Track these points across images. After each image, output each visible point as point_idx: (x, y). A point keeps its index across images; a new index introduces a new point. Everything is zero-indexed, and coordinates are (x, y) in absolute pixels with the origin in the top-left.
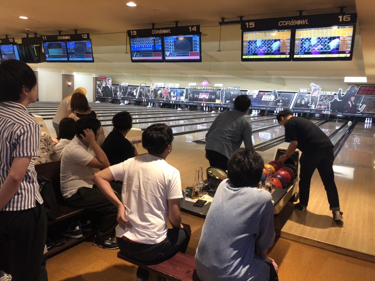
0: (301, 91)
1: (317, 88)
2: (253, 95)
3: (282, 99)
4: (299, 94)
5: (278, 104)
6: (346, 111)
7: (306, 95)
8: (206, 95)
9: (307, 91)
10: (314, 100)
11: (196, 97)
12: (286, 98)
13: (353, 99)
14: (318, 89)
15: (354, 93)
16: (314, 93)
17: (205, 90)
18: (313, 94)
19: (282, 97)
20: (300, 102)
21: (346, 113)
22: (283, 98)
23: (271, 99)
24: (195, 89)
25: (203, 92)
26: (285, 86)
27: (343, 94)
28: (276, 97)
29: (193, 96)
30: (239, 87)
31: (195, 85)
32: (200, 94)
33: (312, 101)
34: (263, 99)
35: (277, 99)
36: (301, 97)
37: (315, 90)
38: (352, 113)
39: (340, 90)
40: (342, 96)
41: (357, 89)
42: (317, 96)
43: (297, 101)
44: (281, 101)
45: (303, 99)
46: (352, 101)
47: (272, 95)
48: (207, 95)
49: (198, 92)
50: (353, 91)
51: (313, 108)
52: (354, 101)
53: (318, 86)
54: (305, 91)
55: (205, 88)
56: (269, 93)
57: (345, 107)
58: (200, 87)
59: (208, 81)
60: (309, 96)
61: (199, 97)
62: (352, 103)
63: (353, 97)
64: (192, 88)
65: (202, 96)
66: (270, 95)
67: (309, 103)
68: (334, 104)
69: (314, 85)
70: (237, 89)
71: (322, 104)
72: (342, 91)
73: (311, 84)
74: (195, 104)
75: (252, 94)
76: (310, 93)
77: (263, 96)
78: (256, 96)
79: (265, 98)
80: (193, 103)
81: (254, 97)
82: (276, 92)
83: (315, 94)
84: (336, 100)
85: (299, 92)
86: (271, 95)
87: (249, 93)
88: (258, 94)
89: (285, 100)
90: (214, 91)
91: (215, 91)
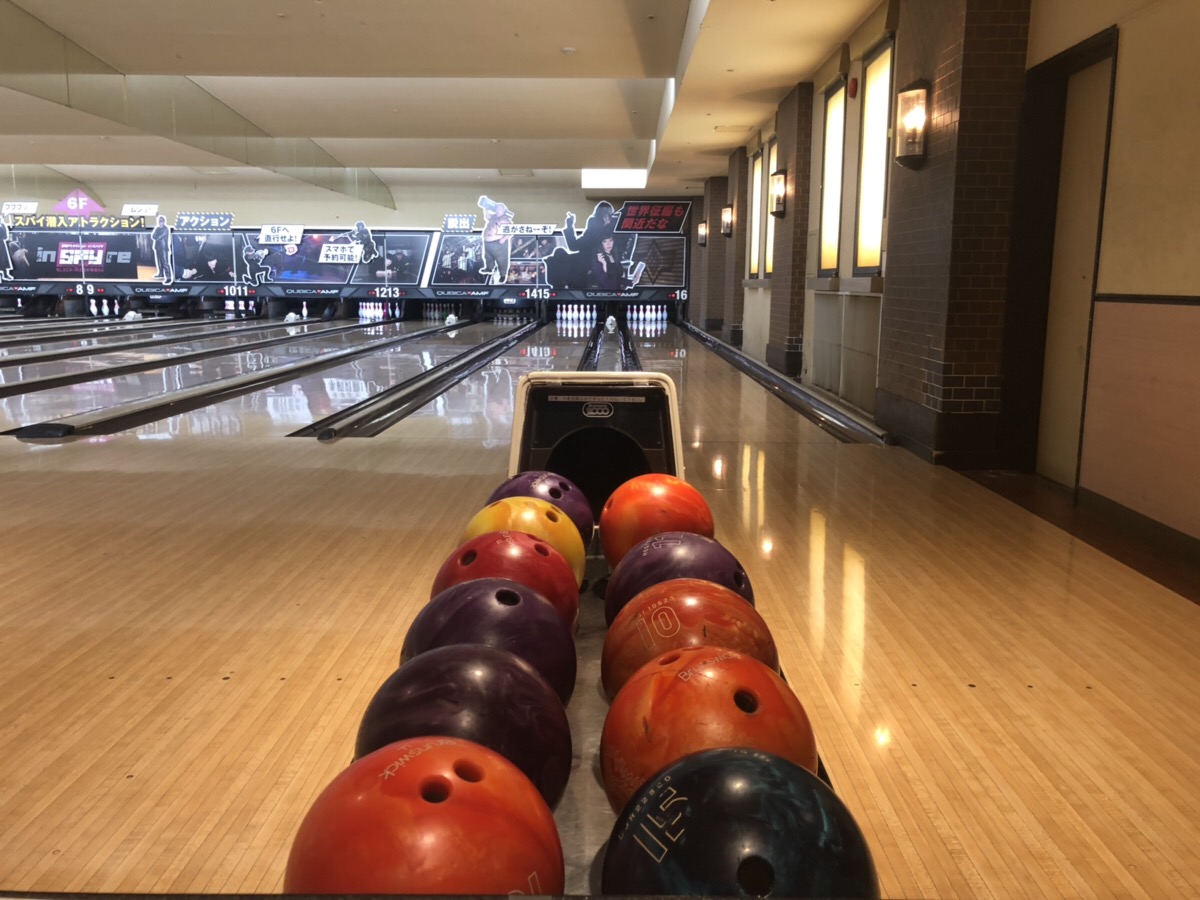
0: (449, 227)
1: (501, 213)
2: (283, 245)
3: (389, 256)
4: (444, 236)
5: (379, 273)
6: (595, 287)
7: (468, 237)
8: (92, 252)
9: (471, 225)
10: (494, 254)
11: (45, 260)
12: (405, 252)
13: (608, 245)
14: (505, 217)
15: (608, 225)
16: (494, 231)
17: (81, 229)
18: (490, 235)
19: (389, 248)
20: (452, 264)
21: (595, 291)
22: (392, 252)
23: (350, 257)
24: (37, 227)
25: (74, 240)
26: (395, 209)
27: (579, 233)
28: (369, 250)
29: (32, 256)
30: (225, 217)
31: (34, 212)
32: (63, 246)
33: (491, 257)
34: (322, 259)
35: (373, 256)
36: (452, 243)
37: (495, 220)
38: (612, 291)
39: (569, 217)
40: (577, 237)
41: (616, 213)
42: (502, 241)
43: (441, 262)
44: (388, 262)
45: (460, 253)
46: (608, 251)
47: (353, 243)
48: (96, 250)
49: (53, 242)
50: (607, 221)
51: (497, 282)
52: (612, 253)
53: (502, 208)
54: (465, 224)
55: (84, 222)
56: (341, 235)
57: (590, 272)
58: (58, 221)
59: (89, 195)
60: (479, 242)
61: (57, 257)
62: (607, 259)
63: (608, 240)
64: (20, 222)
65: (70, 256)
66: (346, 241)
67: (483, 266)
68: (558, 262)
69: (491, 202)
70: (220, 222)
71: (522, 268)
72: (575, 221)
73: (481, 197)
74: (43, 290)
75: (280, 242)
76: (480, 232)
77: (321, 247)
78: (296, 250)
79: (329, 253)
80: (37, 285)
81: (288, 253)
82: (366, 232)
83: (497, 234)
84: (560, 251)
85: (446, 228)
86: (349, 242)
87: (268, 237)
88: (302, 241)
89: (399, 257)
90: (124, 233)
91: (128, 233)
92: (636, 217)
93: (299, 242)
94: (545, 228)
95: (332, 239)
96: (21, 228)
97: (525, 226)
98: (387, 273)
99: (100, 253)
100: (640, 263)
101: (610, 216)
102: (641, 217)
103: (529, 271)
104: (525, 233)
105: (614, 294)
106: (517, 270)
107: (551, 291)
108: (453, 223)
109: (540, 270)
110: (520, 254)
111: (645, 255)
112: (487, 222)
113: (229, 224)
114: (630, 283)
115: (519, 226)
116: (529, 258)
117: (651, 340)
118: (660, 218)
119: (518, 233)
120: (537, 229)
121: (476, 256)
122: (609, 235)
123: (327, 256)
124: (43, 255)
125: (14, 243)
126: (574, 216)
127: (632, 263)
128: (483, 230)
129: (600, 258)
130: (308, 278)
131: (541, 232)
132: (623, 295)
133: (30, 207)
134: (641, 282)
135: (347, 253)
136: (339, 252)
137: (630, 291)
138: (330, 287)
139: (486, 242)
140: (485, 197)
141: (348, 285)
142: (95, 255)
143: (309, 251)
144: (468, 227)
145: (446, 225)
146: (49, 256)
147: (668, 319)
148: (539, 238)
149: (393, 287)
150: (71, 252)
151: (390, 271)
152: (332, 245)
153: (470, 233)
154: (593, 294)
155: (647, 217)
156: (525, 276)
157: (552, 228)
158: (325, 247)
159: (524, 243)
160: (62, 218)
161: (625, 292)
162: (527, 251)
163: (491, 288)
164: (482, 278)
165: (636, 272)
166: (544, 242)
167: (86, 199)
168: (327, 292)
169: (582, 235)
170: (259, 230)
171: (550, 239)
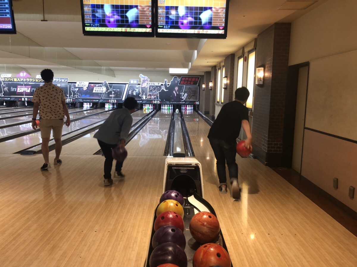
0: (131, 83)
1: (146, 79)
2: (83, 87)
3: (113, 91)
4: (129, 85)
5: (110, 95)
6: (172, 100)
7: (136, 86)
9: (137, 82)
10: (144, 90)
11: (13, 91)
12: (118, 90)
13: (176, 88)
14: (147, 80)
15: (177, 83)
16: (144, 84)
17: (24, 82)
18: (143, 85)
19: (113, 89)
20: (132, 93)
21: (173, 102)
22: (114, 90)
23: (102, 91)
24: (11, 81)
25: (22, 85)
26: (115, 77)
27: (168, 85)
28: (107, 89)
29: (9, 89)
30: (66, 79)
31: (10, 77)
32: (19, 87)
33: (143, 91)
34: (94, 91)
35: (109, 91)
36: (132, 88)
37: (144, 81)
38: (178, 102)
39: (165, 80)
40: (168, 86)
41: (179, 79)
42: (146, 87)
43: (128, 93)
44: (113, 92)
45: (134, 90)
46: (176, 90)
47: (103, 87)
49: (16, 85)
50: (176, 82)
51: (144, 99)
52: (178, 91)
53: (146, 78)
54: (135, 82)
55: (25, 80)
56: (100, 85)
57: (171, 96)
58: (17, 79)
59: (27, 72)
60: (139, 87)
61: (17, 90)
62: (176, 92)
63: (176, 87)
64: (6, 80)
65: (20, 90)
66: (101, 86)
67: (140, 94)
68: (162, 93)
69: (143, 76)
70: (64, 80)
71: (152, 95)
72: (167, 82)
73: (140, 75)
74: (12, 99)
75: (82, 86)
76: (140, 84)
77: (94, 88)
78: (86, 89)
79: (96, 90)
80: (11, 98)
81: (84, 90)
82: (107, 84)
83: (145, 85)
84: (163, 90)
85: (130, 83)
86: (102, 87)
87: (78, 85)
88: (88, 86)
89: (116, 91)
90: (36, 83)
91: (38, 83)
92: (185, 81)
93: (87, 86)
94: (158, 84)
95: (97, 86)
96: (6, 81)
97: (153, 83)
98: (113, 96)
99: (29, 89)
100: (186, 94)
101: (177, 80)
102: (186, 81)
103: (154, 96)
104: (153, 85)
105: (178, 103)
106: (150, 95)
107: (160, 101)
108: (132, 82)
109: (157, 95)
110: (151, 91)
111: (187, 91)
112: (142, 81)
113: (67, 81)
114: (183, 99)
115: (151, 83)
116: (154, 92)
117: (188, 115)
118: (191, 81)
119: (151, 85)
120: (156, 84)
121: (139, 91)
122: (176, 85)
123: (95, 91)
124: (13, 89)
125: (4, 86)
126: (167, 80)
127: (183, 94)
128: (141, 83)
129: (174, 92)
130: (90, 97)
131: (157, 85)
132: (181, 103)
133: (9, 75)
134: (186, 99)
135: (101, 90)
136: (99, 90)
137: (182, 102)
138: (96, 99)
139: (142, 87)
140: (142, 74)
141: (101, 99)
142: (28, 89)
143: (90, 89)
144: (136, 83)
145: (130, 82)
146: (14, 89)
147: (193, 109)
148: (157, 86)
149: (114, 99)
150: (21, 88)
151: (114, 95)
152: (97, 88)
153: (137, 85)
154: (172, 102)
155: (188, 81)
156: (153, 97)
157: (160, 84)
158: (95, 88)
159: (152, 87)
160: (18, 79)
161: (181, 102)
162: (153, 90)
163: (143, 100)
164: (140, 98)
165: (184, 96)
166: (158, 87)
167: (26, 73)
168: (95, 101)
169: (169, 86)
170: (76, 83)
171: (160, 87)
